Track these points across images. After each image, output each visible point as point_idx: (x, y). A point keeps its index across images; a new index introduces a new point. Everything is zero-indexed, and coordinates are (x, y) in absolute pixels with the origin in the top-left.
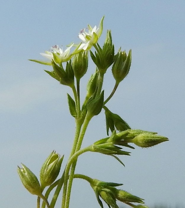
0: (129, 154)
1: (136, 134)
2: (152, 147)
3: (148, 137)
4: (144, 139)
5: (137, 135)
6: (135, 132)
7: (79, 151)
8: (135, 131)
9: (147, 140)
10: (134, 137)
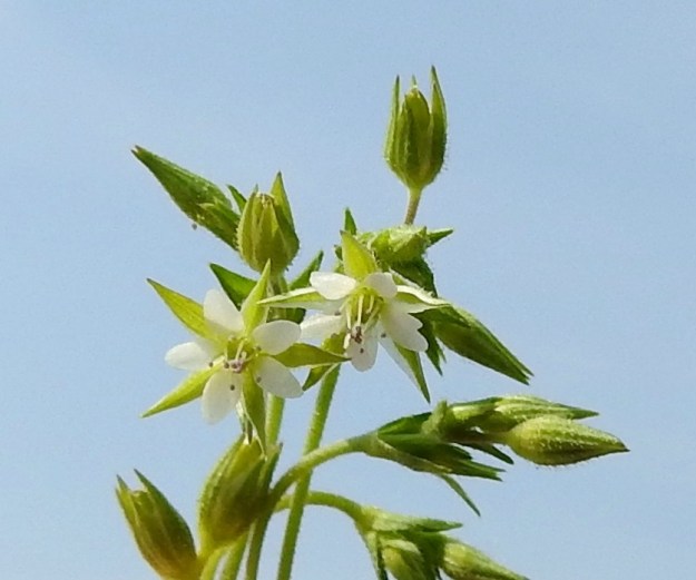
0: (499, 474)
1: (520, 413)
2: (571, 465)
3: (558, 434)
4: (544, 441)
5: (524, 416)
6: (520, 407)
7: (317, 452)
8: (518, 402)
9: (552, 443)
10: (513, 424)
